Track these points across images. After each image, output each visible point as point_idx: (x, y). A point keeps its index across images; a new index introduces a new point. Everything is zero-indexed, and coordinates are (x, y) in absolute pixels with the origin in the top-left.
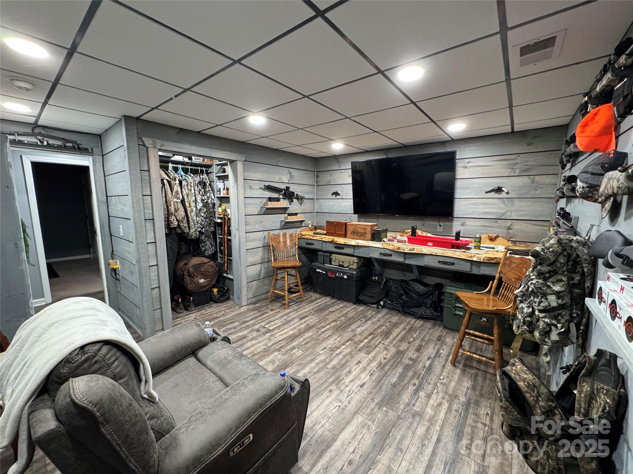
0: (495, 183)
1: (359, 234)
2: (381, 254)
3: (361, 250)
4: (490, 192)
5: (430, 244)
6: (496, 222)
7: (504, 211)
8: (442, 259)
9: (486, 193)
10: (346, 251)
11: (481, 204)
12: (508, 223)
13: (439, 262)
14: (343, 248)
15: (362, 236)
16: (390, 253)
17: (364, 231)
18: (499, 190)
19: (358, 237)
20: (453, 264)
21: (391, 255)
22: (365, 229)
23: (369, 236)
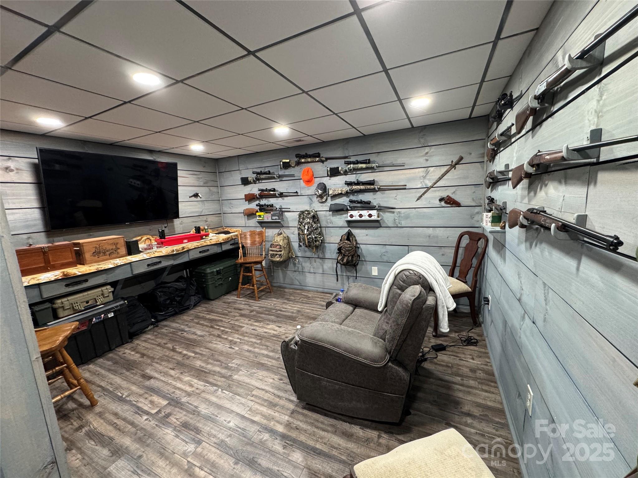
0: (195, 190)
1: (108, 253)
2: (148, 265)
3: (117, 271)
4: (192, 197)
5: (185, 241)
6: (199, 218)
7: (201, 210)
8: (201, 250)
9: (190, 197)
10: (92, 282)
11: (188, 206)
12: (204, 218)
13: (200, 252)
14: (86, 281)
15: (112, 254)
16: (159, 261)
17: (114, 247)
18: (196, 195)
19: (108, 257)
20: (208, 250)
21: (160, 262)
22: (116, 244)
23: (123, 250)
